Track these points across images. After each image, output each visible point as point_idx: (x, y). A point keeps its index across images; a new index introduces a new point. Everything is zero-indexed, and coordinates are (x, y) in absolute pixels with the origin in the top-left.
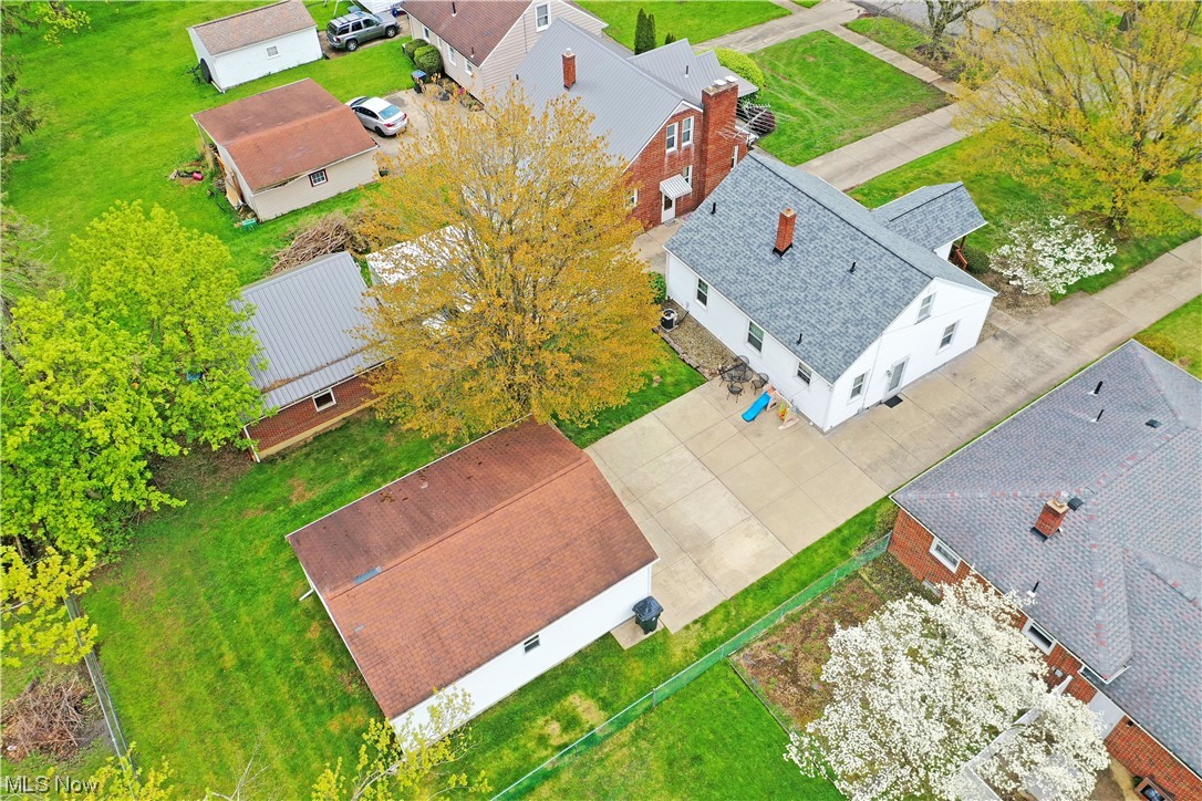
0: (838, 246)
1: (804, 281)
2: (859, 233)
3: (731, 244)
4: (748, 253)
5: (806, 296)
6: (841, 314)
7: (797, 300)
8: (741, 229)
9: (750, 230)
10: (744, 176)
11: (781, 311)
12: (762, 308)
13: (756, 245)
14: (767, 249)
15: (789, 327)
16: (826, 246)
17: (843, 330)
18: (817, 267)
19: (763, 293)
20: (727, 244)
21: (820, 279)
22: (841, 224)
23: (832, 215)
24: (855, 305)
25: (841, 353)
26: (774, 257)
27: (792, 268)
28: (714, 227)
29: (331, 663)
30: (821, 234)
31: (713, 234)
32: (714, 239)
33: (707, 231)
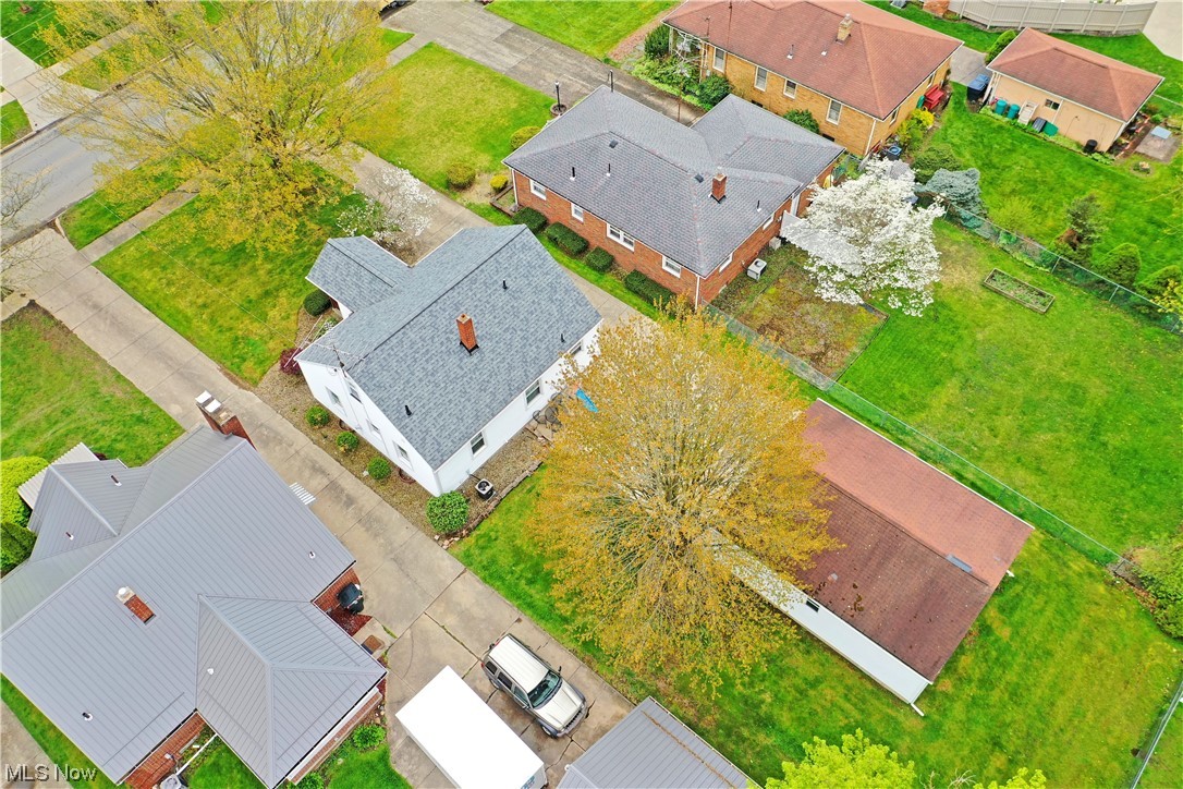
0: (478, 296)
1: (507, 330)
2: (470, 276)
3: (451, 396)
4: (465, 379)
5: (521, 330)
6: (543, 303)
7: (523, 338)
8: (437, 385)
9: (440, 376)
10: (373, 378)
11: (531, 353)
12: (525, 371)
13: (459, 371)
14: (466, 360)
15: (547, 348)
16: (476, 306)
17: (558, 303)
18: (495, 317)
19: (511, 368)
20: (450, 401)
21: (507, 316)
22: (457, 290)
23: (445, 297)
24: (537, 290)
25: (578, 307)
26: (476, 354)
27: (491, 340)
28: (426, 413)
29: (963, 657)
30: (463, 309)
31: (435, 415)
32: (440, 415)
33: (429, 422)
